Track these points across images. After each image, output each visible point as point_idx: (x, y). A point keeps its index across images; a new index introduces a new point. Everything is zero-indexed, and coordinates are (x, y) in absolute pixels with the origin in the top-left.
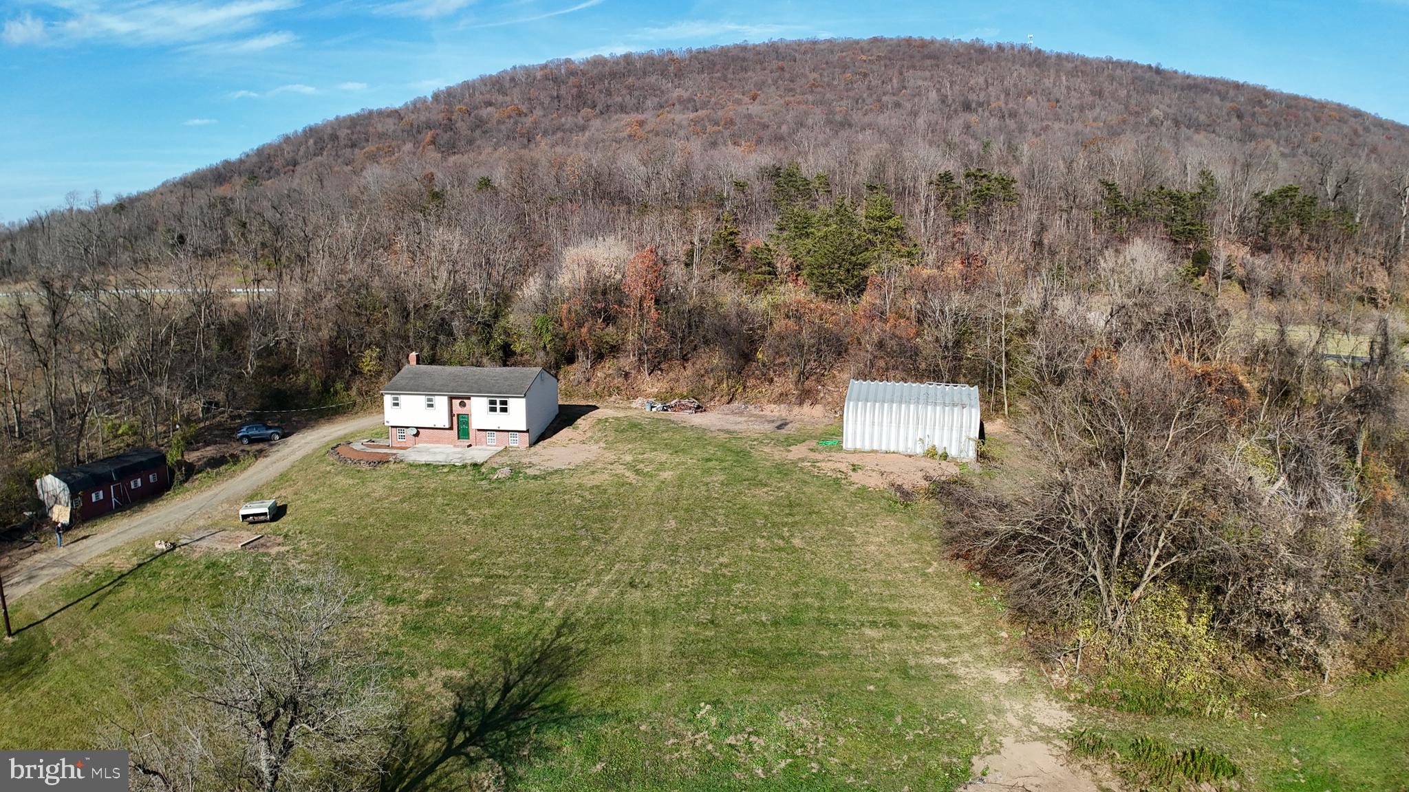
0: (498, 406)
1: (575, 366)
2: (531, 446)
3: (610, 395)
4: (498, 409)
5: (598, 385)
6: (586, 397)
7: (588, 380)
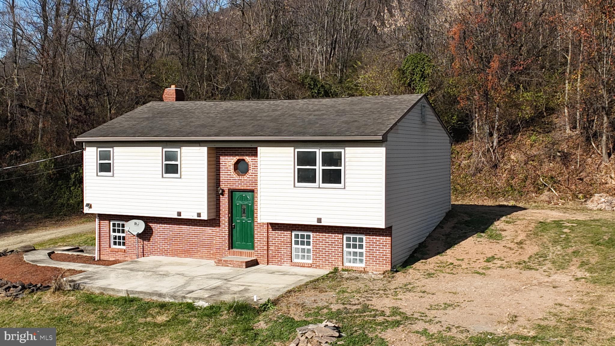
0: (319, 168)
1: (467, 145)
2: (394, 269)
3: (539, 190)
4: (319, 176)
5: (513, 173)
6: (493, 193)
7: (496, 166)
